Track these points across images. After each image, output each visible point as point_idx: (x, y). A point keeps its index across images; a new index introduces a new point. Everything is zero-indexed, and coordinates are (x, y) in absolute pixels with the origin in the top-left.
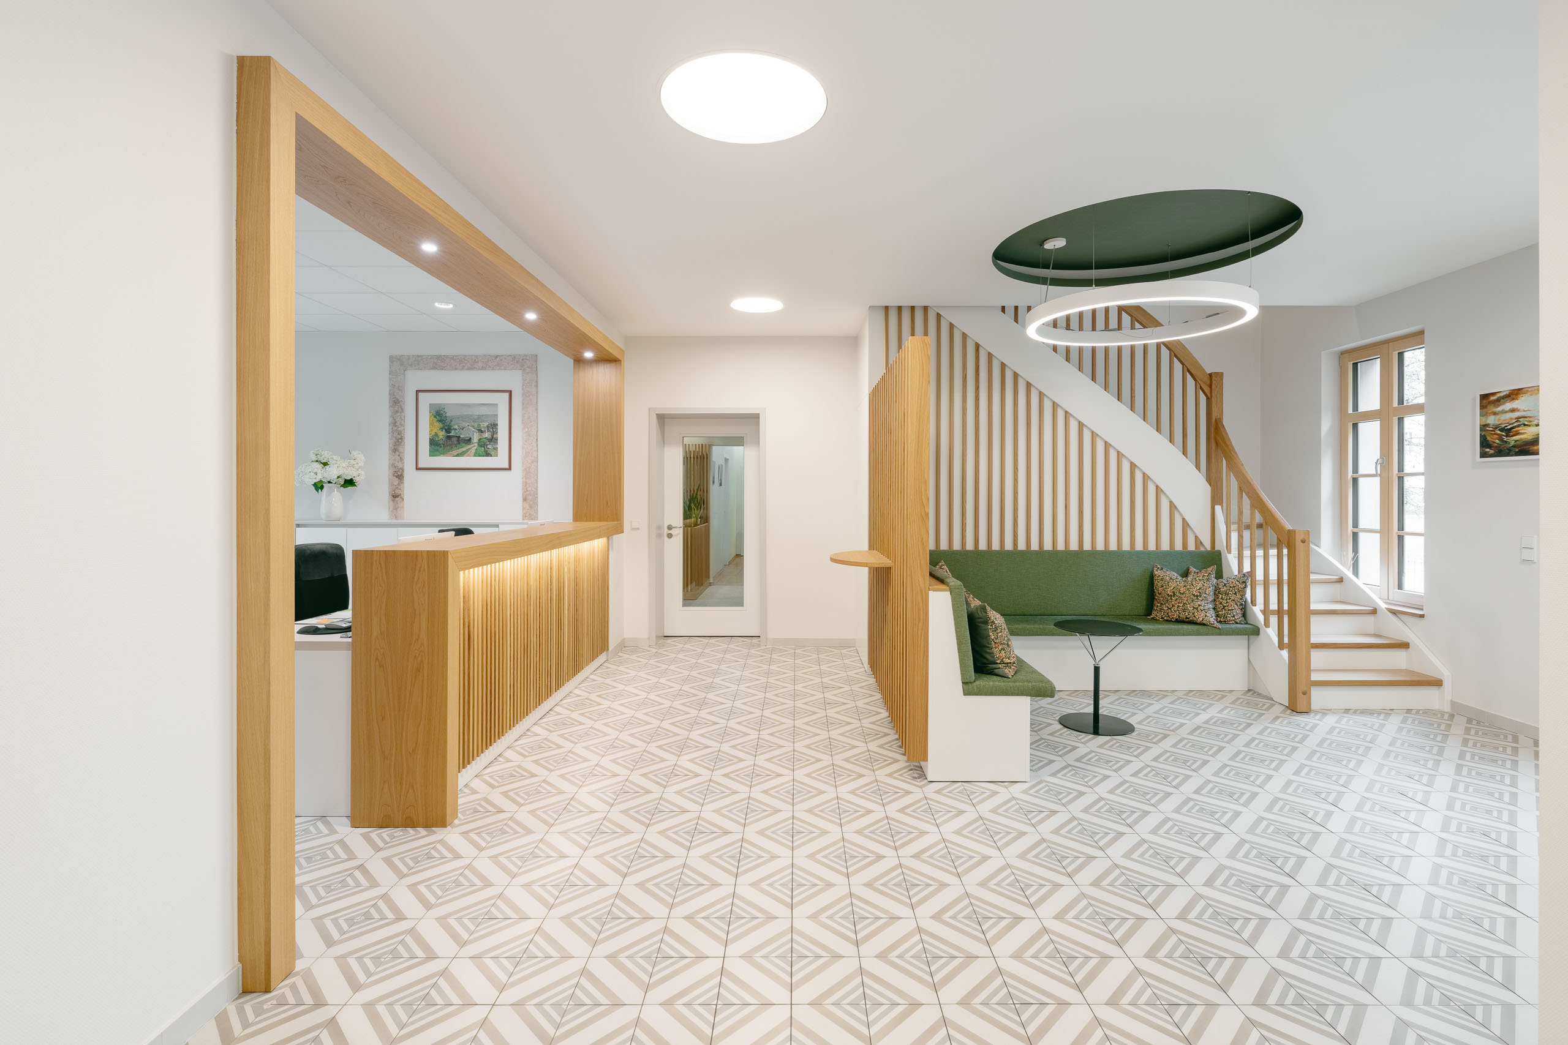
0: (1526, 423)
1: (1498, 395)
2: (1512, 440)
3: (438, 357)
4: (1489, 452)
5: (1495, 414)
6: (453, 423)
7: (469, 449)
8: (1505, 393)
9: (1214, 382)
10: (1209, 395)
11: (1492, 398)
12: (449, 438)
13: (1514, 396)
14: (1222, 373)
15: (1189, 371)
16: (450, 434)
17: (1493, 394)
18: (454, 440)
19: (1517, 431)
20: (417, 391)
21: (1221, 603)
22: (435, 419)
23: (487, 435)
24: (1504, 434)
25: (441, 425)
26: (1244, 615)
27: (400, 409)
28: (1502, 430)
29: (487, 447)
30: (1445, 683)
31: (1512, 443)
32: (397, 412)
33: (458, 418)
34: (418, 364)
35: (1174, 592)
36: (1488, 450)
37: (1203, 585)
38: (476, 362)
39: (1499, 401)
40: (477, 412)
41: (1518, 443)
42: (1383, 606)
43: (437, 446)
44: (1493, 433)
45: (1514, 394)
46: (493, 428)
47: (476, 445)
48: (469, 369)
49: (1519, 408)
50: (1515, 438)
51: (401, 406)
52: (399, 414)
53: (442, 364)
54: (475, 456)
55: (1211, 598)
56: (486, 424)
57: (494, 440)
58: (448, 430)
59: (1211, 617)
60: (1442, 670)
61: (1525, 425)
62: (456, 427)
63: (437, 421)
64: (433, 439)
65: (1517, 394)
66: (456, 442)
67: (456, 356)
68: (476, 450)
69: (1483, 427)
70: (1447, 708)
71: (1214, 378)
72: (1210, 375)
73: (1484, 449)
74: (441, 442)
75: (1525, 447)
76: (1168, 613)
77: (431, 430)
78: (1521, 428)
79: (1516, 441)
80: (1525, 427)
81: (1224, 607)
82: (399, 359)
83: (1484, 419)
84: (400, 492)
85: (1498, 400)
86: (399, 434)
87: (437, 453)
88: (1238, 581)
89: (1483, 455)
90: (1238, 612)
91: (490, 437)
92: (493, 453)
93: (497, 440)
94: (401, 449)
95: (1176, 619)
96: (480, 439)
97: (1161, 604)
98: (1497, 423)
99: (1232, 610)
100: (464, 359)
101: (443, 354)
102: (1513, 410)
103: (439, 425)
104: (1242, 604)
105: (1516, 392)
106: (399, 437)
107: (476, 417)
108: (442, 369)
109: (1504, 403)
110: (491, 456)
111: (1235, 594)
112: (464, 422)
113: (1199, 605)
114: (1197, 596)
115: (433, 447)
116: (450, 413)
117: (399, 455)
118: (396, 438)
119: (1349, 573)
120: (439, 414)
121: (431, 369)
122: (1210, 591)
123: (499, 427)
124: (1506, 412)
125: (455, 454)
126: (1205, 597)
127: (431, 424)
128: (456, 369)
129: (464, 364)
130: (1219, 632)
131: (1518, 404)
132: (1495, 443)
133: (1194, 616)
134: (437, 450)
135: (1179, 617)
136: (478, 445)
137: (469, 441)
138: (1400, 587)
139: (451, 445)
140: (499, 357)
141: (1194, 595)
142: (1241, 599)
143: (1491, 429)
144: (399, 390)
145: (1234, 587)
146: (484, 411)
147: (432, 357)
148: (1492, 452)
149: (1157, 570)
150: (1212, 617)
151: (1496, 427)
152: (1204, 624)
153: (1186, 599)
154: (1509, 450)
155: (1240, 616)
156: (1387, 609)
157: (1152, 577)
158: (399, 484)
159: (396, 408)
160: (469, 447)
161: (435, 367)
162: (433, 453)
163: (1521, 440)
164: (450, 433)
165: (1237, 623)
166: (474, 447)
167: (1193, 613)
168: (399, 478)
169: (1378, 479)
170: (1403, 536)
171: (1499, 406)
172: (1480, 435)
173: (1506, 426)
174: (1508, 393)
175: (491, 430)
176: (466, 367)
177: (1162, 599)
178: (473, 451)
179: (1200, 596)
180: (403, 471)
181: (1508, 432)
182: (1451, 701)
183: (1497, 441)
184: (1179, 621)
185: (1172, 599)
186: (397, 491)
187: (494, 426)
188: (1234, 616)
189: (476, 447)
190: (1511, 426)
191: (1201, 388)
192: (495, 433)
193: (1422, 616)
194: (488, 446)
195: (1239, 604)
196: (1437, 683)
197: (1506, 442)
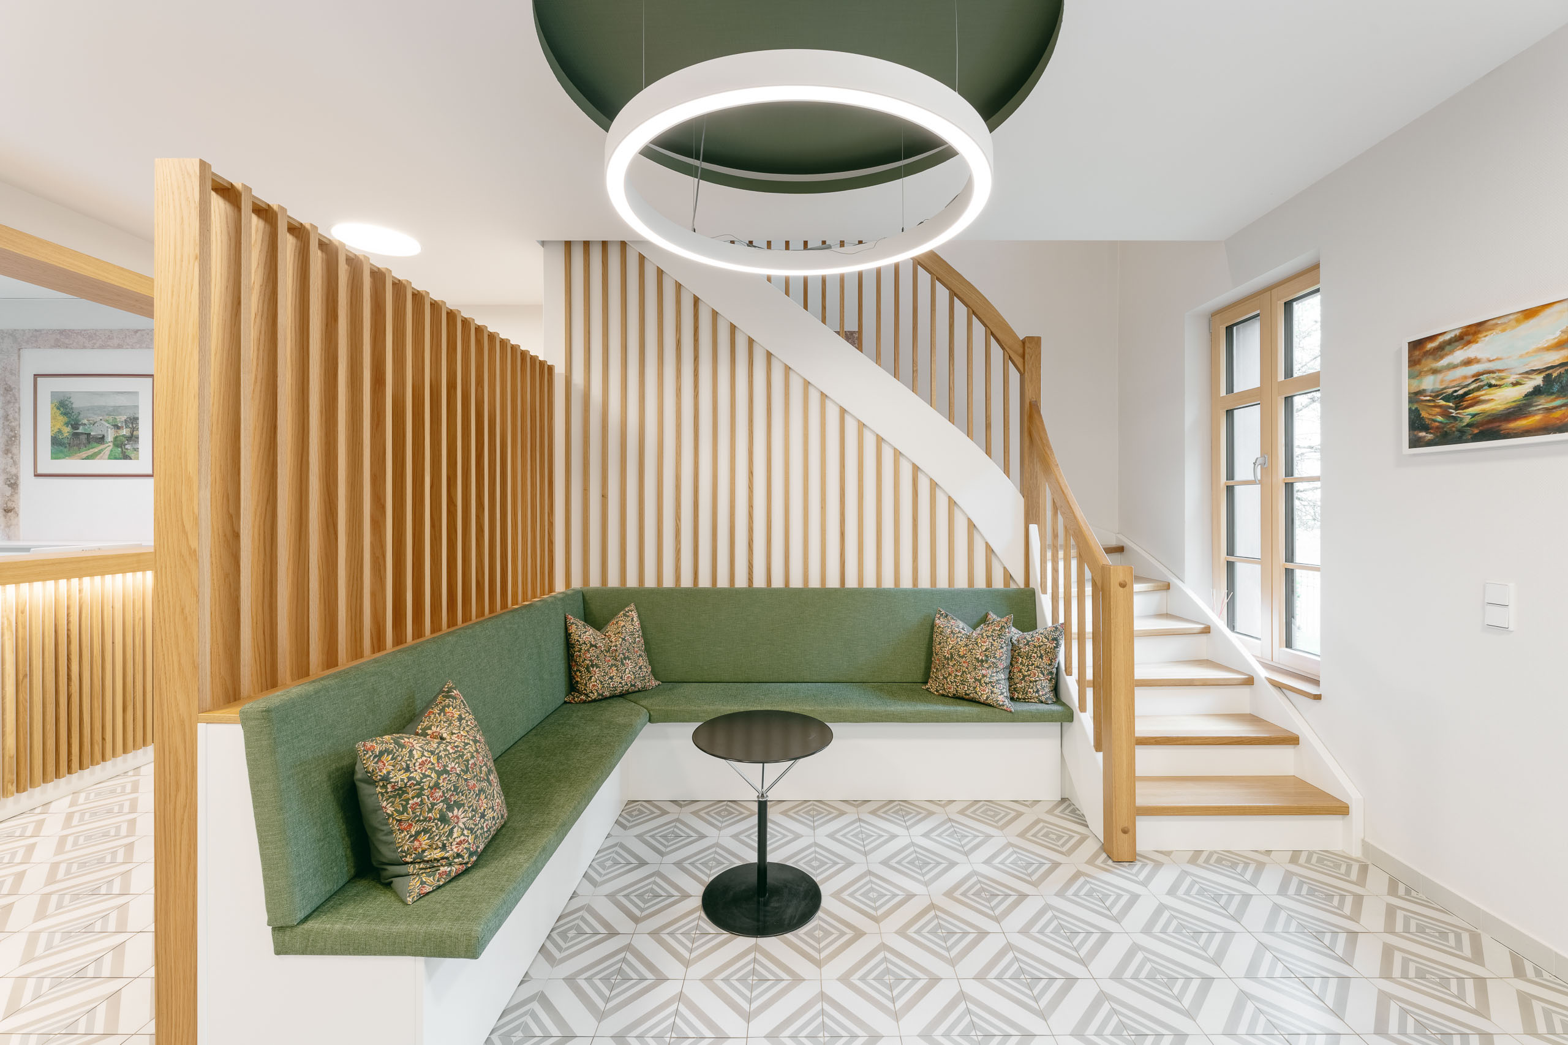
0: (1493, 382)
1: (1441, 339)
2: (1467, 415)
3: (62, 332)
4: (1425, 437)
5: (1435, 372)
6: (81, 416)
7: (102, 450)
8: (1452, 335)
9: (1027, 350)
10: (1022, 371)
11: (1430, 346)
12: (76, 435)
13: (1469, 338)
14: (1039, 338)
15: (992, 334)
16: (78, 431)
17: (1432, 338)
18: (83, 438)
19: (1474, 398)
20: (35, 375)
21: (1020, 671)
22: (59, 412)
23: (125, 432)
24: (1451, 404)
25: (66, 419)
26: (1056, 689)
27: (13, 398)
28: (1447, 398)
29: (125, 447)
30: (1354, 810)
31: (1467, 420)
32: (9, 402)
33: (88, 410)
34: (36, 341)
35: (951, 654)
36: (1423, 434)
37: (992, 645)
38: (110, 338)
39: (1441, 350)
40: (112, 402)
41: (1477, 418)
42: (1262, 673)
43: (61, 446)
44: (1432, 404)
45: (1470, 334)
46: (132, 423)
47: (111, 444)
48: (102, 347)
49: (1479, 356)
50: (1472, 410)
51: (14, 395)
52: (12, 405)
53: (67, 341)
54: (109, 458)
55: (1004, 663)
56: (124, 418)
57: (134, 438)
58: (75, 426)
59: (1000, 695)
60: (1347, 788)
61: (1490, 386)
62: (85, 421)
63: (61, 414)
64: (55, 437)
65: (1476, 333)
66: (84, 441)
67: (85, 330)
68: (111, 451)
69: (1415, 397)
70: (1356, 852)
71: (1027, 345)
72: (1024, 342)
73: (1416, 433)
74: (66, 441)
75: (1490, 426)
76: (943, 685)
77: (53, 426)
78: (1483, 392)
79: (1474, 416)
80: (1493, 390)
81: (1024, 676)
82: (11, 335)
83: (1415, 382)
84: (14, 505)
85: (1441, 348)
86: (11, 431)
87: (61, 455)
88: (1046, 638)
89: (1415, 443)
90: (1044, 686)
91: (128, 434)
92: (132, 456)
93: (138, 438)
94: (14, 450)
95: (954, 695)
96: (116, 437)
97: (937, 669)
98: (1439, 386)
99: (1036, 681)
100: (95, 334)
101: (67, 328)
102: (1468, 362)
103: (62, 419)
104: (1051, 673)
105: (1474, 329)
106: (13, 434)
107: (111, 409)
108: (67, 348)
109: (1452, 352)
110: (131, 459)
111: (1041, 657)
112: (95, 414)
113: (984, 676)
114: (982, 661)
115: (55, 447)
116: (77, 404)
117: (12, 458)
118: (8, 436)
119: (1220, 623)
120: (63, 406)
121: (52, 347)
122: (1003, 655)
123: (140, 421)
124: (1455, 367)
125: (85, 456)
126: (994, 663)
127: (53, 418)
128: (84, 347)
129: (94, 341)
130: (1013, 718)
131: (1479, 349)
132: (1435, 421)
133: (976, 693)
134: (61, 452)
135: (957, 691)
136: (114, 444)
137: (101, 439)
138: (1289, 644)
139: (78, 445)
140: (139, 332)
141: (977, 659)
142: (1050, 665)
143: (1428, 398)
144: (12, 374)
145: (1040, 646)
146: (122, 401)
147: (54, 331)
148: (1430, 436)
149: (939, 619)
150: (1002, 693)
151: (1437, 394)
152: (989, 705)
153: (965, 665)
154: (1462, 432)
155: (1047, 690)
156: (1268, 679)
157: (933, 626)
158: (12, 495)
159: (8, 398)
160: (102, 447)
161: (57, 345)
162: (55, 456)
163: (1483, 412)
164: (78, 429)
165: (1042, 702)
166: (108, 447)
167: (975, 688)
168: (12, 488)
169: (1257, 488)
170: (1292, 570)
171: (1442, 357)
172: (1410, 409)
173: (1456, 391)
174: (1457, 333)
175: (131, 426)
176: (98, 345)
177: (937, 662)
178: (107, 452)
179: (987, 661)
180: (17, 478)
181: (1460, 400)
182: (1363, 840)
183: (1440, 418)
184: (959, 698)
185: (948, 664)
186: (10, 504)
187: (133, 421)
188: (1037, 691)
189: (110, 448)
190: (1465, 390)
191: (1010, 358)
192: (134, 429)
193: (1318, 697)
194: (127, 447)
195: (1046, 673)
196: (1342, 810)
197: (1455, 418)
